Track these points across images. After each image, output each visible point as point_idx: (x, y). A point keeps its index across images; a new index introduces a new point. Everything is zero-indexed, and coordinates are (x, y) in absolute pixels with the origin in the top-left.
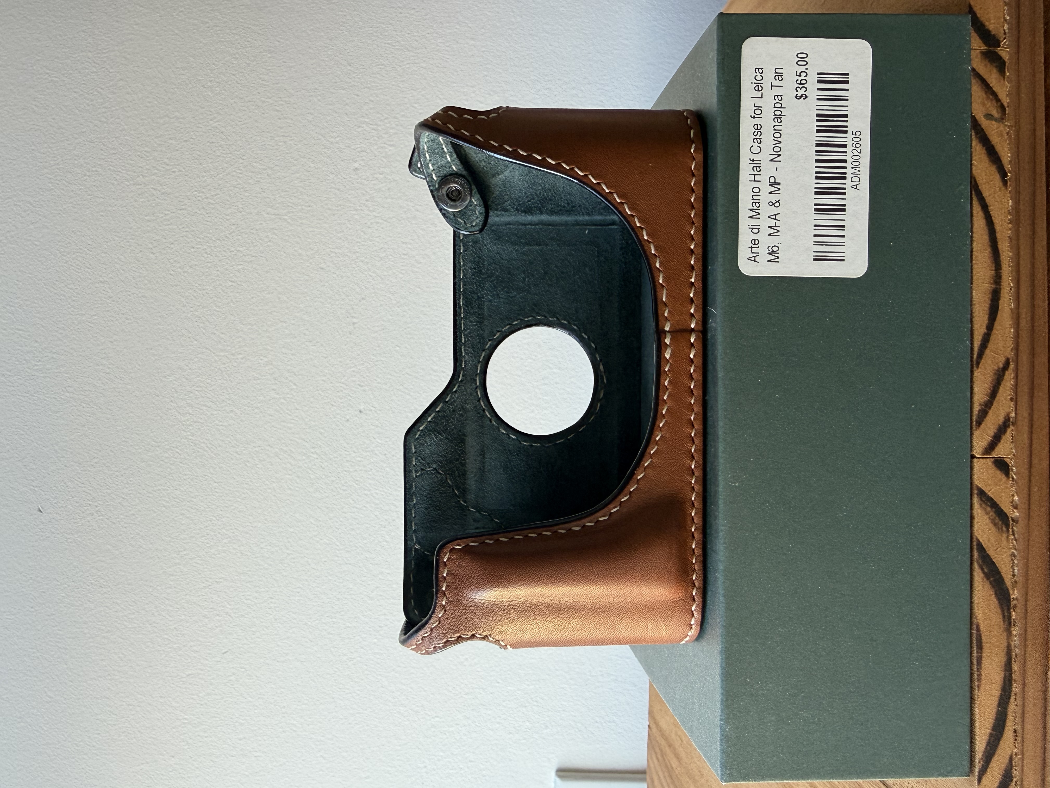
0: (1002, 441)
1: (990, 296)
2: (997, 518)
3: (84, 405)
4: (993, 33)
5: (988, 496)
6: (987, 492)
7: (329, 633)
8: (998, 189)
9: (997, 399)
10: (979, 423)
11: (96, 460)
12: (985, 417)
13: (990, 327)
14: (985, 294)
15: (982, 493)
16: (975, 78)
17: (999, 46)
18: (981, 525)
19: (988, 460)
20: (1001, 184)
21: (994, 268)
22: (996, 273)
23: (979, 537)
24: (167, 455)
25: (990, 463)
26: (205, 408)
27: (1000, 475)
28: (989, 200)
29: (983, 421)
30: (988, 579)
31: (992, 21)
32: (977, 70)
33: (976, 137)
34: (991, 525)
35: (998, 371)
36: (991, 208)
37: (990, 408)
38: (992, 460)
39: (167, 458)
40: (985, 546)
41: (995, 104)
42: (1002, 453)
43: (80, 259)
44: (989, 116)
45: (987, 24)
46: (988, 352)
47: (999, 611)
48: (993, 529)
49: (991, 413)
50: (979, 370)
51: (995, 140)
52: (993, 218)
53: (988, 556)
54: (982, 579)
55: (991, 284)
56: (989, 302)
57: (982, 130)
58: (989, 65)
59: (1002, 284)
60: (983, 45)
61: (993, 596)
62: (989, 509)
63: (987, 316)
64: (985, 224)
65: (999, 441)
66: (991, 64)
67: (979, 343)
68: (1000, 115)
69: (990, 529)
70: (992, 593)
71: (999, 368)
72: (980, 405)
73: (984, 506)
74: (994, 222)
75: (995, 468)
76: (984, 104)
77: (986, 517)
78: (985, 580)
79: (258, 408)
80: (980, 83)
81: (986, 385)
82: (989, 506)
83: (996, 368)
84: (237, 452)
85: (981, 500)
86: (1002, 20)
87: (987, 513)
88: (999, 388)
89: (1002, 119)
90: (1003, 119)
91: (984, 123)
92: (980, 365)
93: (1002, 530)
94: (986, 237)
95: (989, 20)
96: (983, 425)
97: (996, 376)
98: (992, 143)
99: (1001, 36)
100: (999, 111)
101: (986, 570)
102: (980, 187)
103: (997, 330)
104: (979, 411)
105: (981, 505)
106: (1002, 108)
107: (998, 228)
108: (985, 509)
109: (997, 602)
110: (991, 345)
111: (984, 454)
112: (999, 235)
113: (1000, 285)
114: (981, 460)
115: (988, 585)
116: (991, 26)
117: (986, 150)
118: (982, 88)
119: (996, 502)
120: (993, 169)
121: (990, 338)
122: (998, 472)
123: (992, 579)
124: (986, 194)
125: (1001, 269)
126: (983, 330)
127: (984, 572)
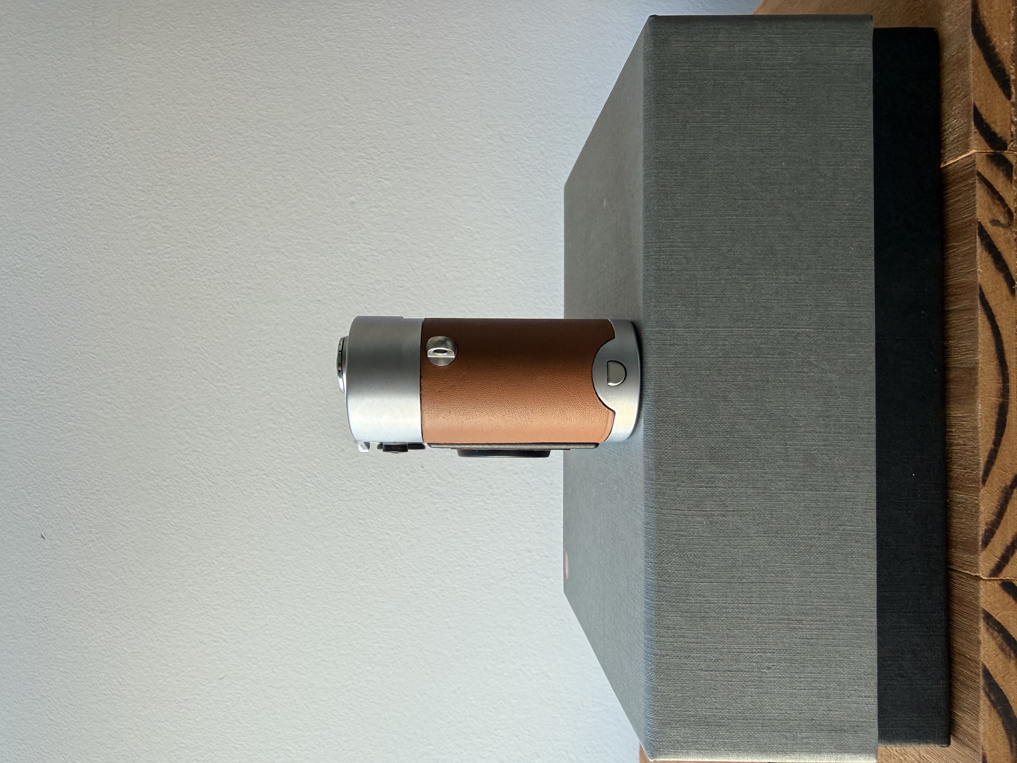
0: (1010, 563)
1: (997, 410)
2: (1005, 644)
3: (86, 434)
4: (999, 136)
5: (996, 620)
6: (994, 616)
7: (323, 660)
8: (1005, 299)
9: (1004, 518)
10: (986, 543)
11: (98, 488)
12: (992, 537)
13: (997, 442)
14: (992, 408)
15: (988, 617)
16: (980, 183)
17: (1006, 149)
18: (987, 651)
19: (995, 582)
20: (1009, 294)
21: (1001, 381)
22: (1003, 386)
23: (986, 663)
24: (165, 484)
25: (997, 586)
26: (203, 438)
27: (1008, 599)
28: (996, 310)
29: (989, 541)
30: (995, 707)
31: (999, 123)
32: (983, 174)
33: (982, 244)
34: (998, 651)
35: (1005, 488)
36: (998, 318)
37: (997, 528)
38: (1000, 582)
39: (165, 487)
40: (991, 673)
41: (1002, 210)
42: (1009, 575)
43: (83, 291)
44: (995, 222)
45: (993, 125)
46: (994, 468)
47: (1007, 741)
48: (1001, 656)
49: (998, 533)
50: (986, 488)
51: (1002, 246)
52: (1000, 329)
53: (995, 684)
54: (989, 707)
55: (998, 398)
56: (996, 417)
57: (989, 236)
58: (995, 169)
59: (1010, 397)
60: (990, 148)
61: (1001, 725)
62: (996, 634)
63: (994, 432)
64: (991, 335)
65: (1007, 563)
66: (998, 168)
67: (986, 459)
68: (1006, 221)
69: (997, 656)
70: (999, 722)
71: (1006, 486)
72: (987, 524)
73: (991, 630)
74: (1001, 332)
75: (1002, 591)
76: (990, 210)
77: (993, 643)
78: (992, 708)
79: (255, 438)
80: (986, 187)
81: (993, 504)
82: (996, 630)
83: (1003, 485)
84: (234, 481)
85: (988, 624)
86: (1009, 122)
87: (995, 638)
88: (1006, 507)
89: (1008, 226)
90: (1010, 225)
91: (990, 229)
92: (987, 483)
93: (1010, 656)
94: (993, 349)
95: (995, 122)
96: (990, 546)
97: (1004, 495)
98: (999, 250)
99: (1009, 138)
100: (1006, 216)
101: (993, 698)
102: (986, 297)
103: (1004, 446)
104: (986, 531)
105: (988, 630)
106: (1009, 213)
107: (1005, 339)
108: (992, 634)
109: (1004, 732)
110: (998, 462)
111: (990, 576)
112: (1006, 347)
113: (1008, 399)
114: (988, 582)
115: (995, 714)
116: (997, 129)
117: (992, 257)
118: (988, 193)
119: (1003, 627)
120: (1000, 277)
121: (996, 455)
122: (1006, 595)
123: (999, 708)
124: (992, 304)
125: (1008, 382)
126: (990, 446)
127: (991, 701)
